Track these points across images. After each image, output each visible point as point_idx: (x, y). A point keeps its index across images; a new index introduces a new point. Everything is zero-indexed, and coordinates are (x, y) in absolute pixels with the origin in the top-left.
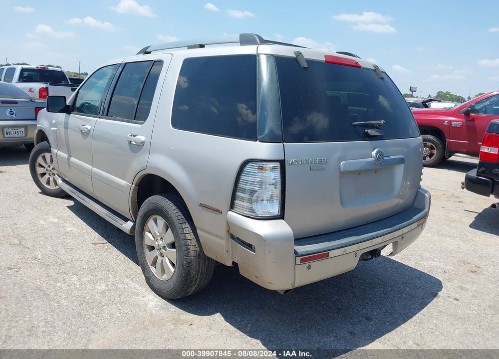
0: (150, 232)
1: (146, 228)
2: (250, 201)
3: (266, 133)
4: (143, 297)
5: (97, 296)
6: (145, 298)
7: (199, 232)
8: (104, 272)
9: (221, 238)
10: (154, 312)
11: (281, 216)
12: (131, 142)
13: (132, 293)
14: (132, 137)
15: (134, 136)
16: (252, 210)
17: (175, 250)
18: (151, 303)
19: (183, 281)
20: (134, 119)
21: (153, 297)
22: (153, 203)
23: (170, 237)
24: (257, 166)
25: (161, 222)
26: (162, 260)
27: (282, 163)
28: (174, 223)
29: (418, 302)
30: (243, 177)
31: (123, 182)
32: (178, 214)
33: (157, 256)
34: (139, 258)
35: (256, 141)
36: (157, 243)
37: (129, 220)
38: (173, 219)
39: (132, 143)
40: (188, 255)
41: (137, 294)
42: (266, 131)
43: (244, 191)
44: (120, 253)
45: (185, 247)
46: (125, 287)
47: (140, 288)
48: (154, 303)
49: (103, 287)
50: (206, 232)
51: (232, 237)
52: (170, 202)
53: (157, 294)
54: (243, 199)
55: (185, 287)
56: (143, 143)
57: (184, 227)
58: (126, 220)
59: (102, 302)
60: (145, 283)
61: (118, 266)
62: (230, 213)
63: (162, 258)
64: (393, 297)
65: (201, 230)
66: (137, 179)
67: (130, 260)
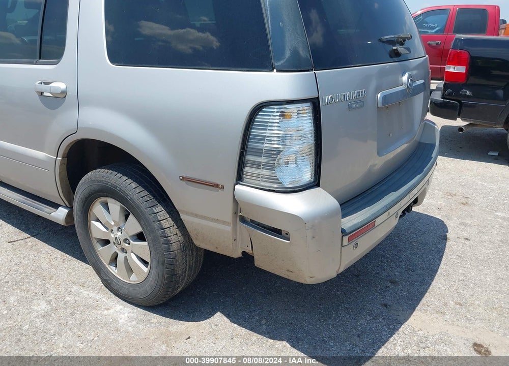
0: (98, 220)
1: (91, 216)
2: (271, 167)
3: (287, 57)
4: (107, 309)
5: (39, 322)
6: (111, 311)
7: (183, 216)
8: (38, 282)
9: (224, 223)
10: (130, 329)
11: (316, 183)
12: (42, 93)
13: (89, 307)
14: (43, 85)
15: (45, 83)
16: (275, 180)
17: (146, 243)
18: (122, 316)
19: (166, 283)
20: (40, 59)
21: (121, 307)
22: (97, 180)
23: (133, 226)
24: (277, 112)
25: (115, 206)
26: (126, 258)
27: (315, 104)
28: (138, 207)
29: (433, 251)
30: (255, 132)
31: (41, 155)
32: (142, 194)
33: (116, 252)
34: (87, 255)
35: (272, 70)
36: (112, 235)
37: (60, 206)
38: (137, 201)
39: (45, 94)
40: (170, 249)
41: (97, 307)
42: (288, 54)
43: (259, 152)
44: (53, 249)
45: (162, 240)
46: (77, 298)
47: (98, 297)
48: (126, 315)
49: (43, 306)
50: (196, 216)
51: (243, 220)
52: (125, 178)
53: (126, 301)
54: (258, 165)
55: (170, 290)
56: (64, 93)
57: (156, 212)
58: (56, 206)
59: (49, 330)
60: (104, 287)
61: (56, 269)
62: (237, 187)
63: (125, 255)
64: (406, 248)
65: (187, 213)
66: (64, 148)
67: (71, 257)
